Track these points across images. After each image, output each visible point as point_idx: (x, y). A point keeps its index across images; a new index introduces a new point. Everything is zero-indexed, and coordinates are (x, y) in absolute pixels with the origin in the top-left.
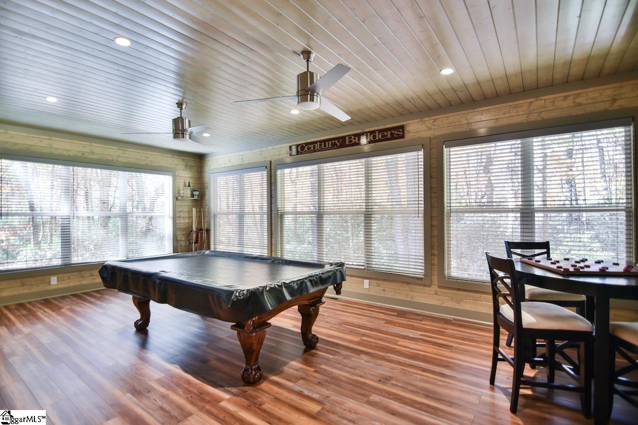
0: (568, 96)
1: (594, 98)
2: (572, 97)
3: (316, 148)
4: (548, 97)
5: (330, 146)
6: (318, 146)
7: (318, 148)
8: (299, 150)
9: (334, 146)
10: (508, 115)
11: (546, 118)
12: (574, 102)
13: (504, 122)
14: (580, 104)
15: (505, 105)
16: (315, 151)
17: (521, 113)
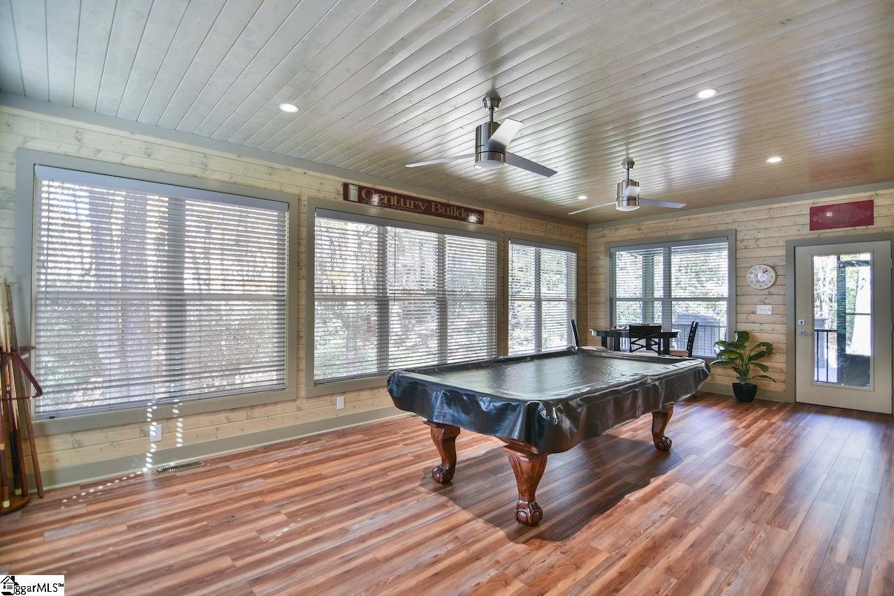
3: (392, 203)
5: (412, 207)
6: (396, 200)
7: (396, 203)
8: (364, 196)
9: (416, 209)
16: (390, 206)
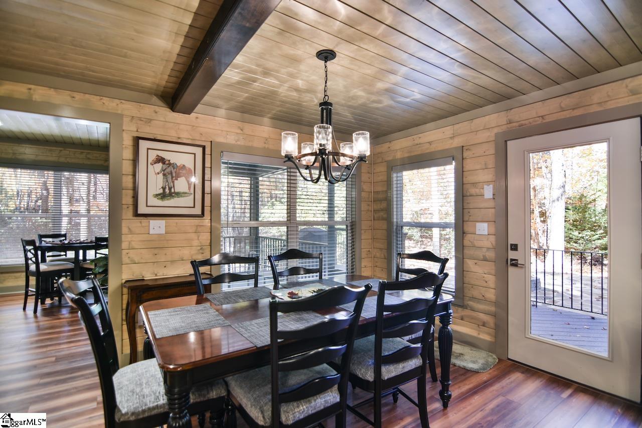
0: (82, 152)
1: (96, 157)
2: (85, 153)
4: (72, 150)
10: (45, 154)
11: (70, 162)
12: (86, 157)
13: (41, 158)
14: (89, 159)
15: (44, 147)
17: (54, 155)
